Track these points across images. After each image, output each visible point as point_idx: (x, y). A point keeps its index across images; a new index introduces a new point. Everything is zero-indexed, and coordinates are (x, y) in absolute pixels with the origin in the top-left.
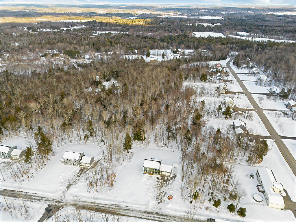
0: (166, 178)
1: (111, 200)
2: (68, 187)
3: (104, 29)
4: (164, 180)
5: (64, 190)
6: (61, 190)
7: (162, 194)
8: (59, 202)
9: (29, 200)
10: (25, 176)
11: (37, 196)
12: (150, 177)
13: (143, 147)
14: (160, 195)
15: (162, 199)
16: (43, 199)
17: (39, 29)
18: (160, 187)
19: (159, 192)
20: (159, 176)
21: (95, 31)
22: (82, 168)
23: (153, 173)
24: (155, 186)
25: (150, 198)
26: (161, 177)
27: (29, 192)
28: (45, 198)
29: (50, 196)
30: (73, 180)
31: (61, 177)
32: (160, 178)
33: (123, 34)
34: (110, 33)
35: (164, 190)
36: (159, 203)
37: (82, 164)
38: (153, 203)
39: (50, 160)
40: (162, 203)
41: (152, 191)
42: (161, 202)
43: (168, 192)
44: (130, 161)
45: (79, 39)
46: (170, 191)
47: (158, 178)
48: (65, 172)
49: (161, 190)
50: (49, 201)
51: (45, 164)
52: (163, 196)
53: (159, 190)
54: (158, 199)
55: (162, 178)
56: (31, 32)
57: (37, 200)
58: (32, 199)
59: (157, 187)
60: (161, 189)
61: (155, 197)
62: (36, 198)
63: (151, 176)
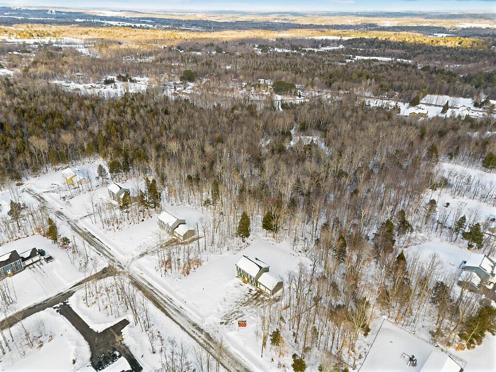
0: (262, 296)
1: (170, 291)
2: (142, 255)
3: (370, 53)
4: (256, 298)
5: (135, 256)
6: (133, 255)
7: (236, 314)
8: (121, 267)
9: (99, 252)
10: (116, 226)
11: (108, 252)
12: (241, 285)
13: (271, 242)
14: (233, 315)
15: (230, 321)
16: (111, 257)
17: (274, 48)
18: (243, 304)
19: (235, 310)
20: (254, 289)
21: (351, 56)
22: (174, 239)
23: (248, 280)
24: (238, 299)
25: (216, 311)
26: (256, 292)
27: (106, 244)
28: (113, 256)
29: (119, 257)
30: (153, 250)
31: (144, 240)
32: (254, 292)
33: (399, 63)
34: (375, 60)
35: (244, 312)
36: (222, 323)
37: (176, 235)
38: (215, 319)
39: (151, 217)
40: (225, 326)
41: (227, 304)
42: (226, 324)
43: (247, 315)
44: (235, 254)
45: (315, 67)
46: (251, 316)
47: (251, 290)
48: (153, 236)
49: (240, 309)
50: (114, 261)
51: (143, 220)
52: (236, 317)
53: (237, 307)
54: (226, 318)
55: (256, 294)
56: (260, 52)
57: (105, 255)
58: (102, 253)
59: (239, 302)
60: (243, 307)
61: (225, 314)
62: (106, 253)
63: (243, 284)
